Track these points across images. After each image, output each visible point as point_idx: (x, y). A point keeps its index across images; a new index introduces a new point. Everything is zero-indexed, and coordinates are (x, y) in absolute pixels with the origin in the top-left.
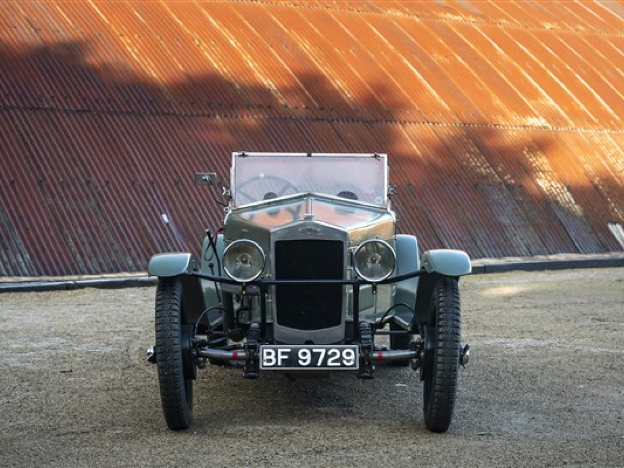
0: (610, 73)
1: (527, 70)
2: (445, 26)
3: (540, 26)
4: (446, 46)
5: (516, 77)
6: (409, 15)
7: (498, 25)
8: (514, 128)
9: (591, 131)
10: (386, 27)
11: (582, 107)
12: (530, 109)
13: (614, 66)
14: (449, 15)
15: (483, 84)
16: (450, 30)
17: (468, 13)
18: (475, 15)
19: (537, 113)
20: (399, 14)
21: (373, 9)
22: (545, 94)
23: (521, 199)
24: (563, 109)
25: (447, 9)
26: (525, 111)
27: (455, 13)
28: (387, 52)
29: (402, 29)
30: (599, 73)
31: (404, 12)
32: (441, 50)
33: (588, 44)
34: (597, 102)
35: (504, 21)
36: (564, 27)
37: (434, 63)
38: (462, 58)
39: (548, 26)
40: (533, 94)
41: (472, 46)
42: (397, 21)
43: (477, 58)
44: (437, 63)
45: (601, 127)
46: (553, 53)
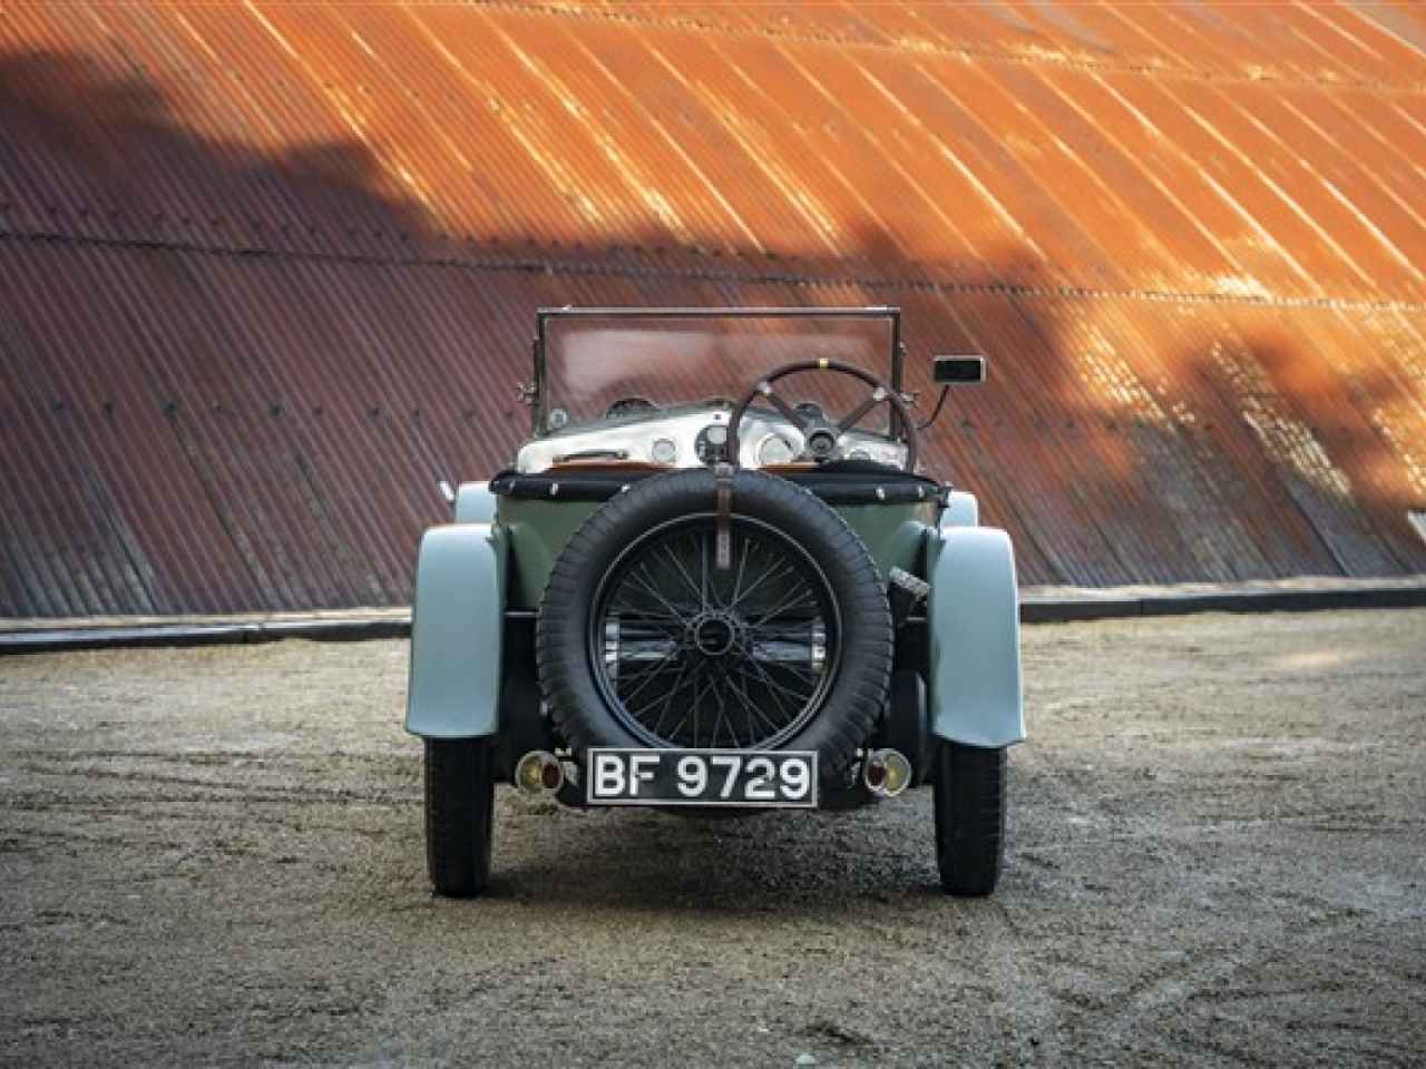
0: (1398, 176)
1: (1214, 172)
2: (1028, 75)
3: (1237, 73)
4: (1033, 119)
5: (1190, 188)
6: (948, 48)
7: (1145, 72)
8: (1190, 299)
9: (1363, 307)
10: (902, 76)
11: (1339, 251)
12: (1223, 259)
13: (1409, 161)
14: (1035, 50)
15: (1119, 202)
16: (1038, 84)
17: (1076, 44)
18: (1092, 49)
19: (1238, 267)
20: (926, 46)
21: (870, 36)
22: (1254, 224)
23: (1210, 455)
24: (1296, 258)
25: (1032, 36)
26: (1213, 263)
27: (1049, 45)
28: (907, 131)
29: (934, 81)
30: (1375, 177)
31: (937, 42)
32: (1023, 128)
33: (1350, 112)
34: (1375, 244)
35: (1157, 62)
36: (1292, 75)
37: (1007, 155)
38: (1071, 146)
39: (1256, 73)
40: (1229, 226)
41: (1089, 117)
42: (926, 65)
43: (1102, 145)
44: (1014, 156)
45: (1384, 297)
46: (1269, 133)
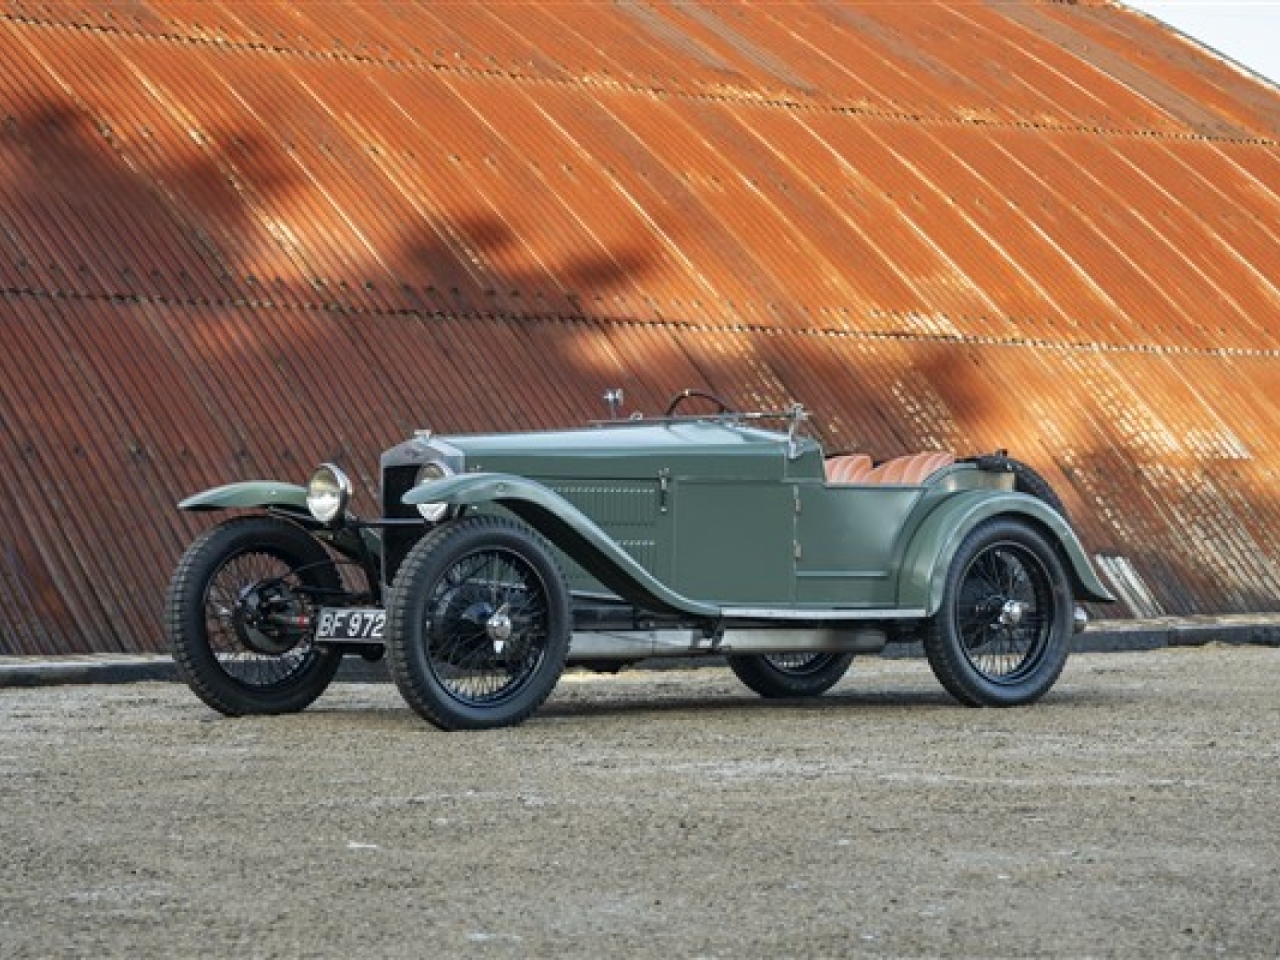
0: (1111, 219)
1: (911, 211)
2: (721, 113)
3: (947, 115)
4: (719, 155)
5: (883, 225)
6: (634, 87)
7: (849, 113)
8: (873, 337)
9: (1062, 346)
10: (580, 115)
11: (1040, 291)
12: (913, 296)
13: (1124, 203)
14: (731, 90)
15: (803, 239)
16: (730, 121)
17: (777, 84)
18: (792, 89)
19: (929, 306)
20: (609, 83)
21: (548, 72)
22: (950, 262)
24: (990, 295)
25: (727, 76)
26: (902, 300)
27: (743, 82)
28: (575, 164)
29: (615, 117)
30: (1085, 219)
31: (623, 79)
32: (705, 163)
33: (1063, 153)
34: (1078, 283)
35: (863, 104)
36: (1007, 118)
37: (687, 190)
38: (755, 183)
39: (969, 115)
40: (922, 264)
41: (782, 156)
42: (606, 103)
43: (791, 182)
44: (693, 191)
45: (1085, 337)
46: (978, 176)
